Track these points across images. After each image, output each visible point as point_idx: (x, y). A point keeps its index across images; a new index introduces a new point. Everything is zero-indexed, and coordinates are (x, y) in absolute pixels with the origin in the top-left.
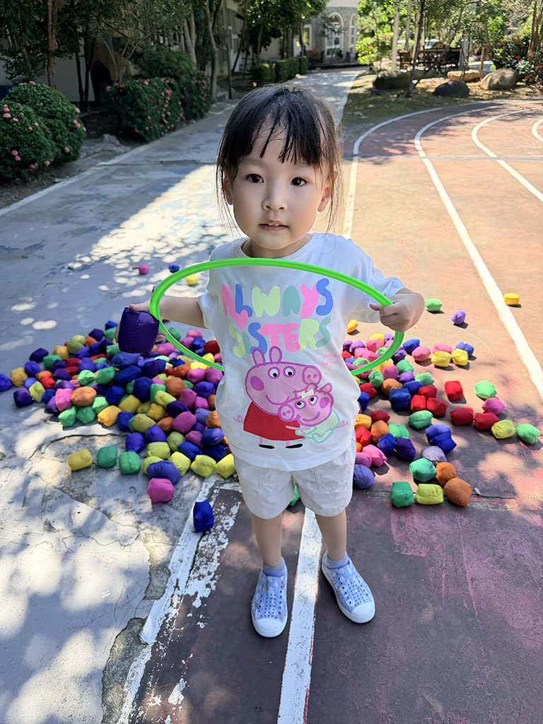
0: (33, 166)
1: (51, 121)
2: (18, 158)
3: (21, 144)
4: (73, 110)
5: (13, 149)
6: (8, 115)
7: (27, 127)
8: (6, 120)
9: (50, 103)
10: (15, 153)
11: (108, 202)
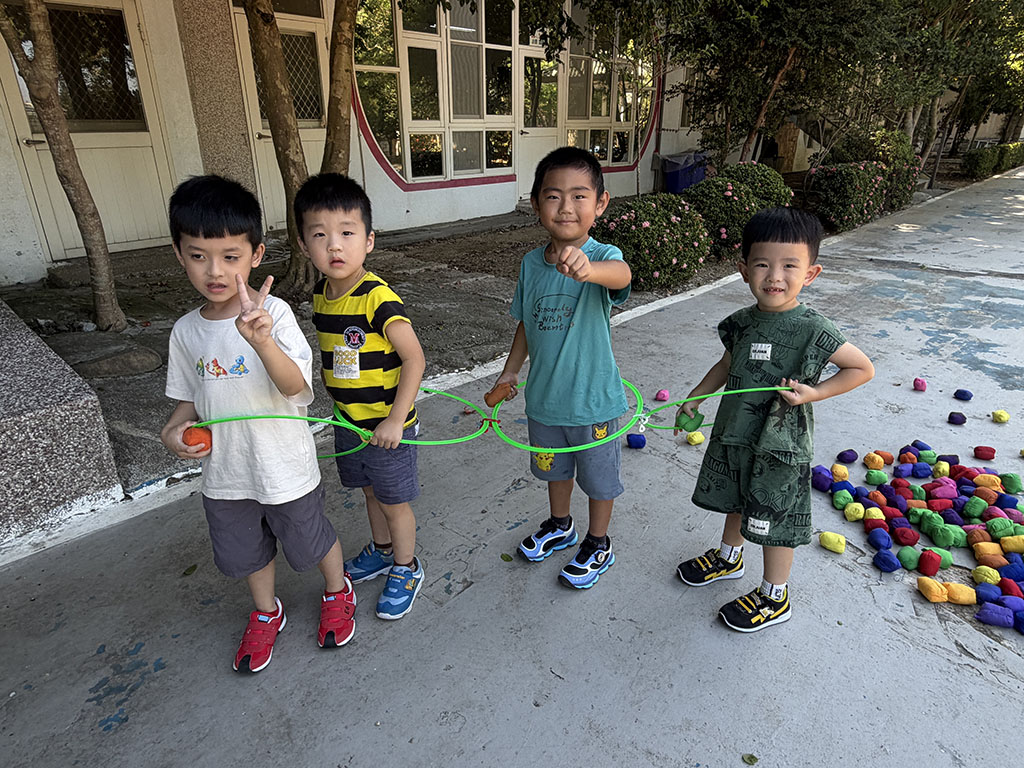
0: (736, 246)
1: (765, 203)
2: (724, 236)
3: (733, 221)
4: (789, 192)
5: (724, 226)
6: (730, 194)
7: (744, 207)
8: (727, 199)
9: (768, 184)
10: (723, 230)
11: (825, 298)
